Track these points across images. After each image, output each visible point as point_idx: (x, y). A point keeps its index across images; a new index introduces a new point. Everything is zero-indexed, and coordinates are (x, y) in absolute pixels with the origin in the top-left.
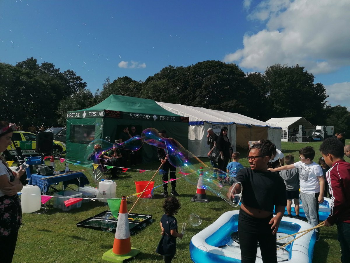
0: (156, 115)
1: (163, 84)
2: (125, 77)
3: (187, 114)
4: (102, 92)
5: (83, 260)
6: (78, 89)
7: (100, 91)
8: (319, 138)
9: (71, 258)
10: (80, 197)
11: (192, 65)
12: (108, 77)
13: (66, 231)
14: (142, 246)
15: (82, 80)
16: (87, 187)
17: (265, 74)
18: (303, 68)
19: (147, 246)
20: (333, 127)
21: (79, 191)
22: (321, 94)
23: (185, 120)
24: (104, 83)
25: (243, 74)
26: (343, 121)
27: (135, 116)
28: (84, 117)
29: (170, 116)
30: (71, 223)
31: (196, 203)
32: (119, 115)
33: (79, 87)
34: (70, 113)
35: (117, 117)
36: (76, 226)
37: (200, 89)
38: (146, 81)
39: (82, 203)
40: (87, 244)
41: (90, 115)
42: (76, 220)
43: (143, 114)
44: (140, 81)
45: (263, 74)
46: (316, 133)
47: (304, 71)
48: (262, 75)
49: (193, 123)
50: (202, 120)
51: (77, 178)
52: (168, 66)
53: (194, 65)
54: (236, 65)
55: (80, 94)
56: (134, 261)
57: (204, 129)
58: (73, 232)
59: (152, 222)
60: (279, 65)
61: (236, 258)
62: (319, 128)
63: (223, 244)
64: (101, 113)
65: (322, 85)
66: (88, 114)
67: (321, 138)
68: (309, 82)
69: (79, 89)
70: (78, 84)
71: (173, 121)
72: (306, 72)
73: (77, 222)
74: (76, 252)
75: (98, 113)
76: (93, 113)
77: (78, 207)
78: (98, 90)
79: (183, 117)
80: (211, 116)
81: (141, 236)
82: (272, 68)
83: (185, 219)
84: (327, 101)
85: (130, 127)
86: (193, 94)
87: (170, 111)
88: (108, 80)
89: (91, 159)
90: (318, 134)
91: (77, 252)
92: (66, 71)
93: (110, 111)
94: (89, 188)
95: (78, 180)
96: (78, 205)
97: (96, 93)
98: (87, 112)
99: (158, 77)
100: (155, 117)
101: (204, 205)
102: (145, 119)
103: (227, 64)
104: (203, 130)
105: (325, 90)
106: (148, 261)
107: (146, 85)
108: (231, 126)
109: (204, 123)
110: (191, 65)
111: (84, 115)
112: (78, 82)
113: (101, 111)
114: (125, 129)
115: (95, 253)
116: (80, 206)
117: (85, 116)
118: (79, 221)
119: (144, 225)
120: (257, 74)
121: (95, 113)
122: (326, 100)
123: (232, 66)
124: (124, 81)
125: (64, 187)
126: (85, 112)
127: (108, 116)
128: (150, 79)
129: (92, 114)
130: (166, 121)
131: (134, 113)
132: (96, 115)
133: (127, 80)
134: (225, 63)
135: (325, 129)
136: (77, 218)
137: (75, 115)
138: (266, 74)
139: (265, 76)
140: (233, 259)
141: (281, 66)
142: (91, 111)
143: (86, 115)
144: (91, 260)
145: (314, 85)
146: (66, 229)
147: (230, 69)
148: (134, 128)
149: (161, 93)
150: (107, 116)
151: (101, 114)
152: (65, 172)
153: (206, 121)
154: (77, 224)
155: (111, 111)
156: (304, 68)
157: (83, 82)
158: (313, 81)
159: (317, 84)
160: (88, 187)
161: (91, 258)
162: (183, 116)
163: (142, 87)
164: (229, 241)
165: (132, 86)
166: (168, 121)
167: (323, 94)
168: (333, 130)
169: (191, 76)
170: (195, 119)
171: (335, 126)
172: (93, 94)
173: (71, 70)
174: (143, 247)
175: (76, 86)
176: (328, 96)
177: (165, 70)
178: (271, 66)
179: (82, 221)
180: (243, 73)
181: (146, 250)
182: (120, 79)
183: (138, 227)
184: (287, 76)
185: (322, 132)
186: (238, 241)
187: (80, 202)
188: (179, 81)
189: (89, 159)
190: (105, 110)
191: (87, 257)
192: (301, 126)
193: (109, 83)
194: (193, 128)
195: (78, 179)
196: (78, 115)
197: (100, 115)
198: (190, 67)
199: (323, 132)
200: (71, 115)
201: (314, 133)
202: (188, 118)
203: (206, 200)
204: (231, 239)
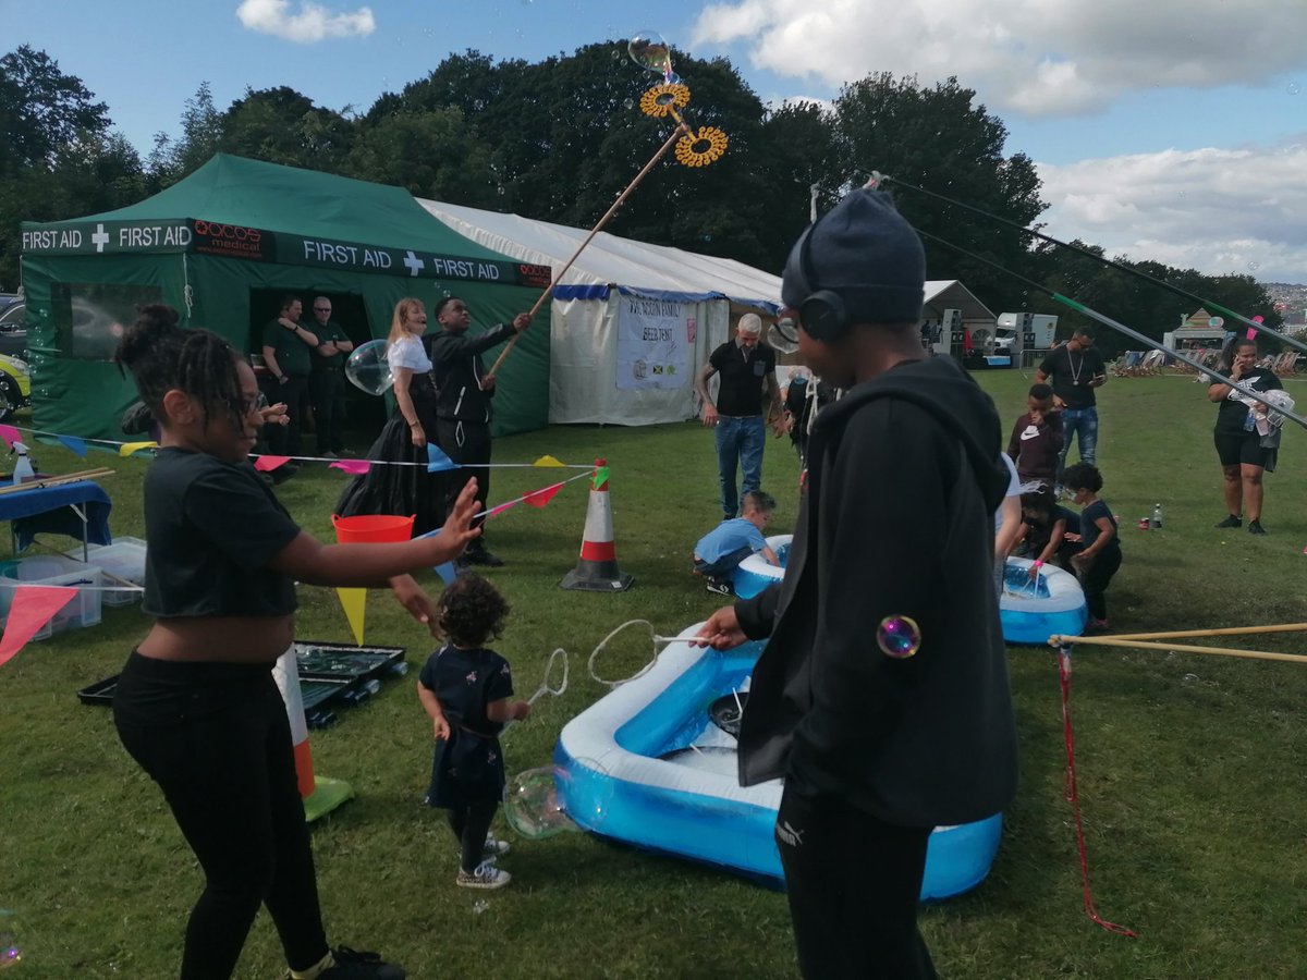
0: (419, 255)
1: (442, 127)
2: (278, 88)
3: (544, 256)
4: (181, 151)
5: (105, 838)
6: (72, 132)
7: (172, 145)
8: (1005, 359)
9: (52, 833)
10: (91, 582)
11: (562, 53)
12: (204, 84)
13: (28, 725)
14: (363, 771)
15: (87, 95)
16: (126, 544)
17: (834, 112)
18: (969, 94)
19: (385, 765)
20: (1054, 319)
21: (86, 561)
22: (1023, 198)
23: (536, 279)
24: (189, 110)
25: (755, 107)
26: (1087, 295)
27: (327, 255)
28: (100, 249)
29: (476, 261)
30: (53, 690)
31: (580, 593)
32: (256, 243)
33: (79, 127)
34: (32, 230)
35: (247, 254)
36: (74, 699)
37: (595, 161)
38: (373, 112)
39: (105, 608)
40: (122, 775)
41: (126, 241)
42: (75, 676)
43: (361, 247)
44: (346, 109)
45: (828, 109)
46: (998, 340)
47: (974, 108)
48: (826, 114)
49: (566, 293)
50: (602, 280)
51: (73, 506)
52: (462, 53)
53: (571, 54)
54: (732, 69)
55: (85, 154)
56: (326, 832)
57: (611, 316)
58: (63, 728)
59: (404, 672)
60: (887, 77)
61: (732, 798)
62: (1008, 320)
63: (679, 744)
64: (174, 233)
65: (1030, 162)
66: (114, 238)
67: (1011, 359)
68: (987, 152)
69: (78, 134)
70: (75, 111)
71: (491, 281)
72: (982, 110)
73: (83, 686)
74: (73, 809)
75: (162, 234)
76: (137, 233)
77: (85, 623)
78: (163, 140)
79: (526, 265)
80: (636, 267)
81: (358, 731)
82: (863, 87)
83: (538, 654)
84: (1041, 225)
85: (308, 297)
86: (563, 178)
87: (473, 237)
88: (204, 97)
89: (136, 426)
90: (1004, 342)
91: (78, 809)
92: (14, 51)
93: (216, 228)
94: (131, 545)
95: (78, 512)
96: (83, 614)
97: (156, 154)
98: (111, 228)
99: (422, 96)
100: (414, 263)
101: (611, 602)
102: (371, 270)
103: (696, 59)
104: (605, 321)
105: (1039, 183)
106: (386, 829)
107: (371, 130)
108: (712, 308)
109: (609, 291)
110: (559, 57)
111: (100, 239)
112: (73, 103)
113: (175, 223)
114: (288, 310)
115: (159, 808)
116: (97, 619)
117: (105, 244)
118: (92, 681)
119: (373, 686)
120: (807, 109)
121: (147, 232)
122: (1039, 219)
123: (717, 71)
124: (278, 105)
125: (18, 540)
126: (100, 227)
127: (209, 250)
128: (387, 105)
129: (136, 238)
130: (460, 278)
131: (321, 241)
132: (154, 240)
133: (287, 102)
134: (689, 55)
135: (1026, 325)
136: (82, 668)
137: (59, 237)
138: (839, 111)
139: (837, 120)
140: (720, 800)
141: (894, 82)
142: (130, 224)
143: (107, 241)
144: (143, 837)
145: (1001, 160)
146: (28, 717)
147: (711, 82)
148: (326, 304)
149: (436, 165)
150: (205, 249)
151: (177, 238)
152: (17, 479)
153: (618, 284)
154: (85, 691)
155: (221, 225)
156: (974, 93)
157: (93, 102)
158: (998, 148)
159: (1013, 160)
160: (129, 541)
161: (142, 831)
162: (525, 260)
163: (354, 137)
164: (702, 731)
165: (310, 128)
166: (468, 279)
167: (1029, 196)
168: (1053, 330)
169: (555, 102)
170: (576, 276)
171: (1060, 314)
172: (141, 157)
173: (35, 49)
174: (367, 772)
175: (66, 120)
176: (1046, 207)
177: (452, 69)
178: (861, 78)
179: (102, 679)
180: (756, 100)
181: (377, 783)
182: (256, 97)
183: (348, 696)
184: (912, 122)
185: (1016, 336)
186: (733, 730)
187: (96, 603)
188: (511, 124)
189: (131, 426)
190: (190, 223)
191: (122, 825)
192: (948, 314)
193: (211, 112)
194: (563, 309)
195: (76, 509)
196: (71, 242)
197: (169, 241)
198: (552, 61)
199: (1021, 335)
200: (42, 241)
201: (989, 339)
202: (549, 269)
203: (617, 584)
204: (711, 723)
